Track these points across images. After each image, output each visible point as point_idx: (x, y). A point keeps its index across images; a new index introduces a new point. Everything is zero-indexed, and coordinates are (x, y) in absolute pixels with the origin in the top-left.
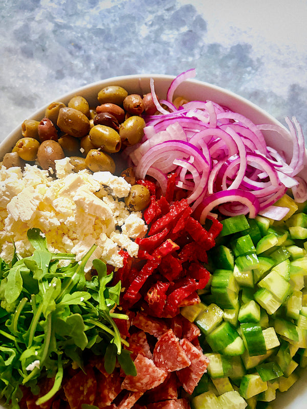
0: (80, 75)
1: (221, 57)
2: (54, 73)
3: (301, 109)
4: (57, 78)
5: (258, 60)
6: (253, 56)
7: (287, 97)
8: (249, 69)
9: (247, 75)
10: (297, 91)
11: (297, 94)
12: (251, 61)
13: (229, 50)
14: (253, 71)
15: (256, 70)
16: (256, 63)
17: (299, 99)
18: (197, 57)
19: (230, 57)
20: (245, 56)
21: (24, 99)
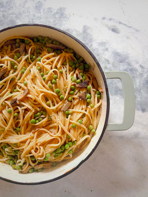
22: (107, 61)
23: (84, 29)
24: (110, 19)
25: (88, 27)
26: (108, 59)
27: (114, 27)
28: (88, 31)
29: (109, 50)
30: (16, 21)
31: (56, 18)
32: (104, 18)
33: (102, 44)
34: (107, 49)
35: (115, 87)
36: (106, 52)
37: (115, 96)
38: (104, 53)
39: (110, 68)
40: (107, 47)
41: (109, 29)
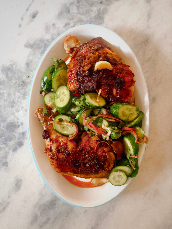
0: (7, 153)
1: (6, 79)
2: (4, 167)
3: (37, 44)
4: (7, 166)
5: (10, 62)
6: (8, 64)
7: (31, 49)
8: (14, 66)
9: (17, 68)
10: (28, 45)
11: (30, 45)
12: (10, 65)
13: (3, 75)
14: (16, 64)
15: (15, 63)
16: (12, 63)
17: (32, 44)
18: (5, 91)
19: (7, 75)
20: (7, 68)
21: (16, 185)
22: (66, 25)
23: (29, 47)
24: (22, 19)
25: (27, 42)
26: (65, 24)
27: (31, 16)
28: (31, 42)
29: (55, 23)
30: (9, 121)
31: (12, 76)
32: (20, 26)
33: (47, 29)
34: (54, 25)
35: (95, 19)
36: (57, 26)
37: (105, 20)
38: (58, 28)
39: (74, 23)
40: (51, 24)
41: (33, 21)
